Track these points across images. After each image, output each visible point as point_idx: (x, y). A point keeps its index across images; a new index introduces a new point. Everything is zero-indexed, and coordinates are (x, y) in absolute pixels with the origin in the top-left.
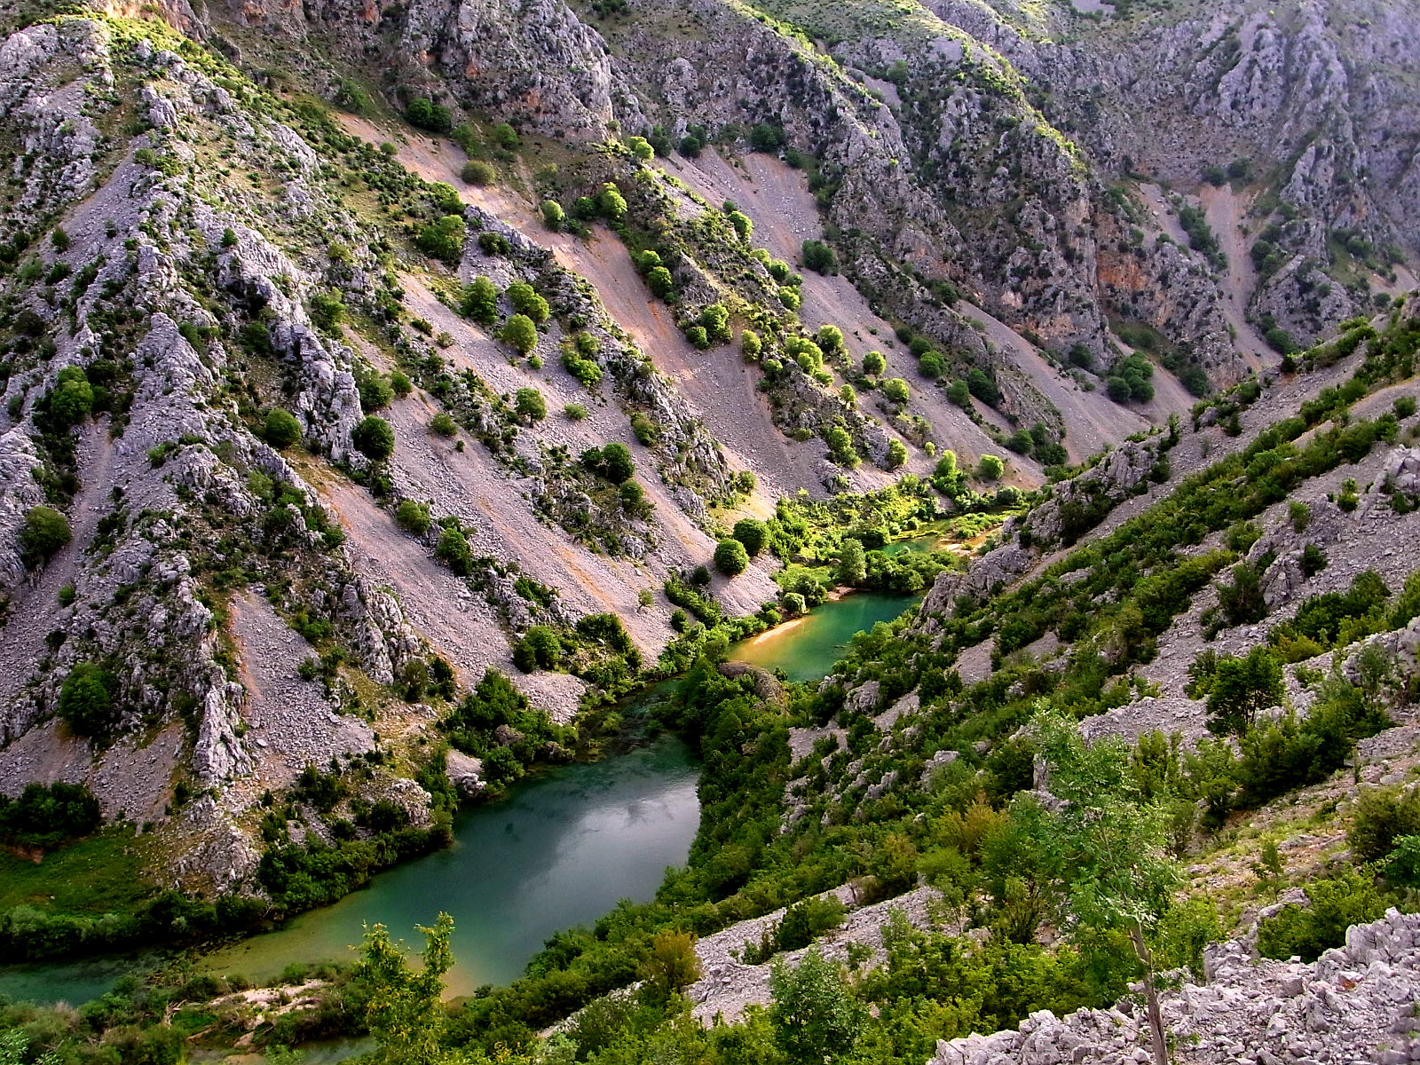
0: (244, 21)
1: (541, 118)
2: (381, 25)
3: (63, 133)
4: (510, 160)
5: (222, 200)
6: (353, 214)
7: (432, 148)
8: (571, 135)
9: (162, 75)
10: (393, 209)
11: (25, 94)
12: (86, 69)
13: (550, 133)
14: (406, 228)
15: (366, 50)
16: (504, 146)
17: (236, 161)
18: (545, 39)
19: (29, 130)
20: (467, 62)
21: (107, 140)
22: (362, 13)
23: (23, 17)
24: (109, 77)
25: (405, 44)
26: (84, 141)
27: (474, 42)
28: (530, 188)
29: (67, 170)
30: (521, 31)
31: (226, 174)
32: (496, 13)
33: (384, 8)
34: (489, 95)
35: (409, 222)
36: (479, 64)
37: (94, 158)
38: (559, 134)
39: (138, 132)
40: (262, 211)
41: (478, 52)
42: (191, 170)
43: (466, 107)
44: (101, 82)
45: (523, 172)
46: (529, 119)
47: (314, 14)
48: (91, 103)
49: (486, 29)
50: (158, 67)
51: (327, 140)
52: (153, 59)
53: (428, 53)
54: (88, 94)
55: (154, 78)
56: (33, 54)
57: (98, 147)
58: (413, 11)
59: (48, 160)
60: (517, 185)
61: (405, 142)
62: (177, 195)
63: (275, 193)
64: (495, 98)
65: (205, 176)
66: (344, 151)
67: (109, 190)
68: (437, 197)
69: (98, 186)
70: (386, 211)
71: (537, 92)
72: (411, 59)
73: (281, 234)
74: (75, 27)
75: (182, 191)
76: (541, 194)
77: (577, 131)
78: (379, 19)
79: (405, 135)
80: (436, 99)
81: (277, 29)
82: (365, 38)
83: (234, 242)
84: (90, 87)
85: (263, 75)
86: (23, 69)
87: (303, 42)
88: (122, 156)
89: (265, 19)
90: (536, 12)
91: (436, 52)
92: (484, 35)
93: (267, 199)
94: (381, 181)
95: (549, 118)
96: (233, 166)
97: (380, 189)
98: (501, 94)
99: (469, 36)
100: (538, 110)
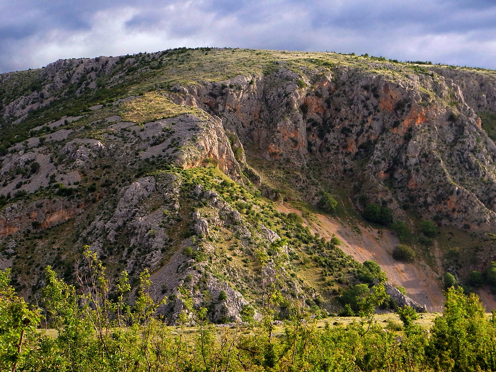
0: (268, 157)
1: (455, 215)
2: (357, 154)
3: (149, 236)
4: (430, 244)
5: (225, 274)
6: (301, 282)
7: (376, 235)
8: (475, 228)
9: (205, 204)
10: (328, 279)
11: (134, 215)
12: (166, 202)
13: (461, 226)
14: (334, 291)
15: (345, 171)
16: (426, 234)
17: (237, 251)
18: (468, 161)
19: (133, 234)
20: (409, 178)
21: (171, 241)
22: (345, 147)
23: (140, 170)
24: (177, 206)
25: (369, 167)
26: (159, 242)
27: (416, 164)
28: (439, 263)
29: (148, 256)
30: (450, 156)
31: (230, 259)
32: (434, 145)
33: (360, 143)
34: (422, 200)
35: (336, 287)
36: (417, 179)
37: (163, 250)
38: (467, 227)
39: (187, 236)
40: (247, 280)
41: (417, 171)
42: (211, 258)
43: (405, 208)
44: (172, 209)
45: (437, 252)
46: (447, 216)
47: (314, 148)
48: (166, 221)
49: (425, 156)
50: (204, 200)
51: (297, 236)
52: (202, 195)
53: (385, 172)
54: (165, 215)
55: (200, 206)
56: (141, 193)
57: (166, 244)
58: (378, 146)
59: (139, 250)
60: (431, 262)
61: (359, 232)
62: (200, 272)
63: (255, 270)
64: (425, 202)
65: (218, 261)
66: (306, 242)
67: (166, 268)
68: (359, 272)
69: (162, 265)
70: (324, 280)
71: (454, 198)
72: (372, 177)
73: (255, 293)
74: (165, 178)
75: (203, 270)
76: (446, 268)
77: (479, 225)
78: (356, 150)
79: (360, 227)
80: (384, 203)
81: (288, 161)
82: (345, 163)
83: (224, 298)
84: (166, 211)
85: (273, 191)
86: (135, 201)
87: (303, 169)
88: (177, 249)
89: (281, 155)
90: (463, 143)
91: (390, 171)
92: (424, 160)
93: (250, 273)
94: (326, 261)
95: (461, 215)
96: (235, 255)
97: (324, 266)
98: (429, 200)
99: (413, 161)
100: (454, 210)
